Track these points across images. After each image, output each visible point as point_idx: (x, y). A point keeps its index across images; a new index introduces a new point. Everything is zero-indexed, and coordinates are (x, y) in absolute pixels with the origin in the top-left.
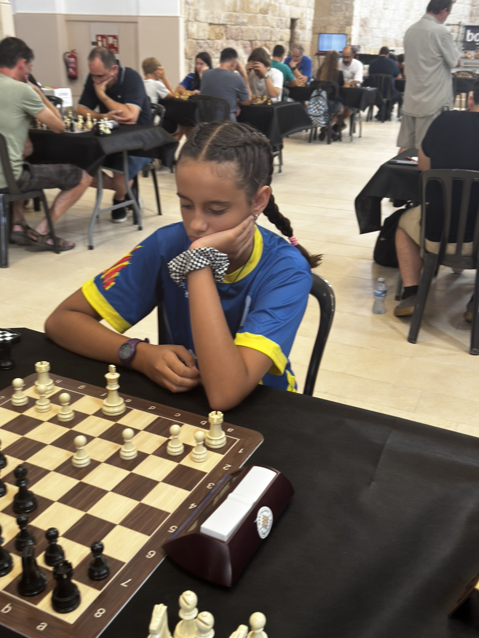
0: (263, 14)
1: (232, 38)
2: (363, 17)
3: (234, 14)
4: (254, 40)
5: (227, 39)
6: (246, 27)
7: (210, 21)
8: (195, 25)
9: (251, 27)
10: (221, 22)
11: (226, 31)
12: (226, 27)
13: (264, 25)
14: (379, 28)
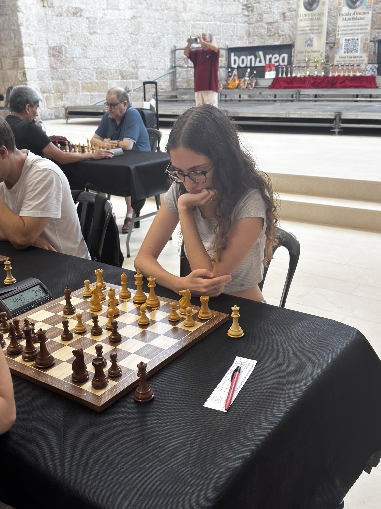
2: (53, 45)
14: (85, 57)
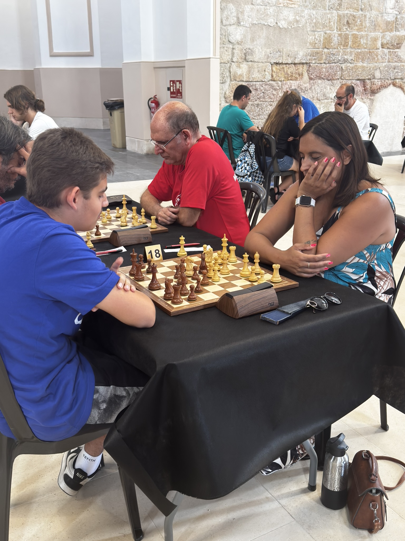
0: (388, 48)
1: (320, 78)
3: (326, 50)
4: (368, 79)
5: (311, 79)
6: (351, 65)
7: (273, 61)
8: (244, 66)
9: (360, 64)
10: (296, 61)
11: (308, 71)
12: (310, 66)
13: (389, 62)
